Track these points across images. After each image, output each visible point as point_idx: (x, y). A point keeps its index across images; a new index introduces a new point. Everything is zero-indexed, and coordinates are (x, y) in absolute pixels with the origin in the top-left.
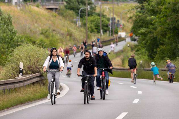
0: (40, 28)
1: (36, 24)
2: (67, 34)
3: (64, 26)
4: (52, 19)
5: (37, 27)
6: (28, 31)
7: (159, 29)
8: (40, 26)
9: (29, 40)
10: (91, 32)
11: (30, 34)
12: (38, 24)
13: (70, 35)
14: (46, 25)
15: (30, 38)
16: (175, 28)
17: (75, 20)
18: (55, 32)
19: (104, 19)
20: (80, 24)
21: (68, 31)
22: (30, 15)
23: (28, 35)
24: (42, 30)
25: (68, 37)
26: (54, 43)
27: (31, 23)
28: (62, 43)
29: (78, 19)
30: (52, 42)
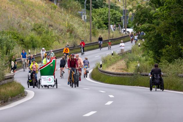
0: (33, 23)
1: (28, 18)
2: (67, 30)
3: (64, 20)
4: (50, 11)
5: (29, 22)
6: (16, 26)
7: (162, 24)
8: (33, 20)
9: (16, 37)
10: (99, 28)
11: (18, 30)
12: (31, 18)
13: (71, 31)
14: (41, 19)
15: (17, 35)
16: (180, 24)
17: (79, 12)
18: (52, 28)
19: (117, 12)
20: (86, 18)
21: (69, 26)
22: (22, 6)
23: (15, 32)
24: (35, 25)
25: (68, 33)
26: (47, 41)
27: (22, 16)
28: (58, 41)
29: (84, 11)
30: (45, 40)
